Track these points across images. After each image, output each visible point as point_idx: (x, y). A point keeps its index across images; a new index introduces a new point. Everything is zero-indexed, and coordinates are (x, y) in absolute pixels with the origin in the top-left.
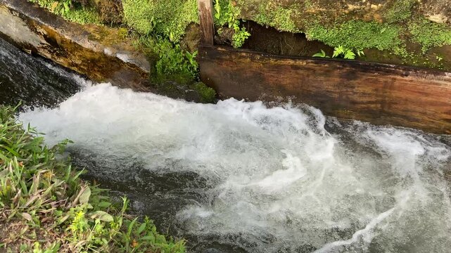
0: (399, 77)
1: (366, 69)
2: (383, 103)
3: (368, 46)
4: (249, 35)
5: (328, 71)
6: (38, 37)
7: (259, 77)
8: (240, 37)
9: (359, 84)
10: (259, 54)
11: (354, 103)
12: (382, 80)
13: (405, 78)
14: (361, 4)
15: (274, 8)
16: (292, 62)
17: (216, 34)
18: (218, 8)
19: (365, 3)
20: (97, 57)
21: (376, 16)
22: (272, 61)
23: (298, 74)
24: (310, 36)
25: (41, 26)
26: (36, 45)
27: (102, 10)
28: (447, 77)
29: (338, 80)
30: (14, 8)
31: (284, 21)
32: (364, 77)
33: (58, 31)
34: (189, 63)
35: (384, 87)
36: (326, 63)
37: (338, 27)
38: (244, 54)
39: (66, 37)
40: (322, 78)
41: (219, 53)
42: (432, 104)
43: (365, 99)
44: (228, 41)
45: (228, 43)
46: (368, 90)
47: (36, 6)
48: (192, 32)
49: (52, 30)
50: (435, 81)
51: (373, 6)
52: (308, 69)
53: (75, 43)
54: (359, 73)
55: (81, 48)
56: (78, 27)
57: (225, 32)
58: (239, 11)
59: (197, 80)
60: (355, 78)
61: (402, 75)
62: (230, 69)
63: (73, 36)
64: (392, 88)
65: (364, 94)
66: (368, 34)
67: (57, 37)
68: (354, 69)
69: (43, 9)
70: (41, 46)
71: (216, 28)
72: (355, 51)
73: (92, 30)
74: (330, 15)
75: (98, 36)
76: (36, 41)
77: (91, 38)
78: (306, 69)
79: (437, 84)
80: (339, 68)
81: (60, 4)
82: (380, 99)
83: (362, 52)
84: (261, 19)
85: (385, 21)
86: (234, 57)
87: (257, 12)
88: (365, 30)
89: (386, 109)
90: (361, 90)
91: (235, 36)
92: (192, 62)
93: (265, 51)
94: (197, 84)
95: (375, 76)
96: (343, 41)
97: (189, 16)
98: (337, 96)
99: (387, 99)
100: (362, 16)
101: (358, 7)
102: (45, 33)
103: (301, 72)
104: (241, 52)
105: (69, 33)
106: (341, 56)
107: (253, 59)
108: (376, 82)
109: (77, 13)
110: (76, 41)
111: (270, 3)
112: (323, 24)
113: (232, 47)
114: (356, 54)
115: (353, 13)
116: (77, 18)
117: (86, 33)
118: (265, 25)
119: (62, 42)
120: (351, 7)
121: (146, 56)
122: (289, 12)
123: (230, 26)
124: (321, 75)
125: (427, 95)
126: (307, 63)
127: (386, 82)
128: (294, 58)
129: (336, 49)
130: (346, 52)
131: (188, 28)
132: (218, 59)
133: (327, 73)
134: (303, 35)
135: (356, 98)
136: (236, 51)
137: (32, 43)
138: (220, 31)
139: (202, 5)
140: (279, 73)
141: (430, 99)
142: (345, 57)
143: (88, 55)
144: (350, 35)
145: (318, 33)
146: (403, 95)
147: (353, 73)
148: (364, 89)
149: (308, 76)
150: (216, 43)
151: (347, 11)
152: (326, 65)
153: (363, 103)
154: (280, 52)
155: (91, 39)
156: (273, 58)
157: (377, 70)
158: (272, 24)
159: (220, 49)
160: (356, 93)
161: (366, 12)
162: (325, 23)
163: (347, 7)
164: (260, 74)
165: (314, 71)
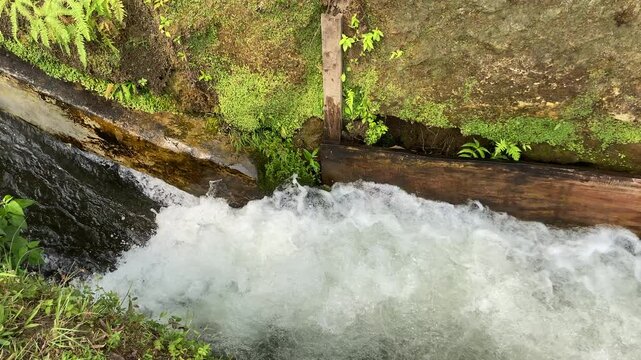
0: (579, 183)
1: (539, 173)
2: (557, 210)
3: (537, 141)
4: (387, 129)
5: (492, 175)
6: (86, 131)
8: (375, 132)
9: (530, 189)
10: (402, 155)
11: (521, 208)
12: (558, 185)
13: (586, 184)
14: (535, 101)
15: (423, 103)
16: (445, 164)
17: (344, 129)
18: (350, 102)
19: (539, 101)
20: (179, 159)
21: (551, 114)
22: (420, 163)
23: (452, 177)
24: (466, 131)
25: (92, 117)
26: (80, 138)
27: (183, 98)
28: (635, 183)
29: (503, 185)
30: (48, 93)
31: (435, 116)
32: (536, 182)
33: (119, 124)
34: (307, 164)
35: (561, 193)
37: (503, 123)
38: (383, 155)
39: (131, 133)
40: (484, 182)
41: (348, 152)
42: (615, 211)
43: (534, 206)
44: (359, 136)
45: (360, 141)
46: (540, 195)
47: (79, 89)
48: (312, 127)
49: (110, 124)
50: (620, 187)
51: (548, 104)
52: (467, 172)
53: (146, 142)
54: (530, 178)
55: (155, 148)
56: (145, 117)
57: (356, 127)
58: (378, 106)
59: (318, 183)
60: (525, 182)
61: (582, 180)
62: (363, 170)
63: (142, 132)
64: (569, 193)
65: (535, 200)
66: (538, 129)
67: (117, 133)
68: (523, 173)
69: (89, 92)
70: (89, 140)
71: (344, 123)
72: (519, 146)
73: (166, 121)
74: (494, 110)
75: (177, 131)
76: (82, 134)
77: (169, 134)
78: (461, 171)
79: (625, 190)
80: (505, 172)
81: (117, 86)
82: (554, 205)
83: (529, 147)
84: (405, 114)
85: (560, 117)
86: (368, 157)
87: (401, 107)
88: (536, 125)
89: (561, 216)
90: (531, 195)
91: (369, 132)
92: (312, 163)
95: (549, 181)
96: (505, 135)
97: (309, 111)
98: (501, 201)
99: (562, 205)
100: (534, 113)
101: (531, 104)
102: (98, 126)
103: (457, 175)
105: (135, 127)
107: (394, 160)
108: (551, 187)
109: (142, 98)
110: (147, 139)
111: (418, 97)
112: (484, 119)
113: (365, 144)
114: (522, 149)
115: (524, 110)
116: (142, 105)
117: (160, 127)
118: (409, 121)
119: (125, 138)
120: (522, 104)
121: (251, 157)
122: (442, 106)
123: (364, 121)
124: (482, 178)
125: (610, 201)
126: (465, 165)
127: (562, 188)
129: (498, 144)
130: (509, 148)
131: (306, 123)
132: (348, 159)
133: (490, 177)
134: (458, 130)
135: (524, 203)
137: (73, 135)
138: (349, 127)
139: (330, 100)
140: (427, 174)
141: (613, 205)
142: (509, 155)
143: (166, 157)
144: (515, 129)
145: (477, 128)
146: (582, 201)
147: (523, 177)
148: (535, 195)
149: (466, 180)
151: (516, 108)
153: (532, 209)
155: (170, 136)
156: (421, 158)
157: (552, 175)
158: (419, 119)
159: (350, 148)
160: (525, 199)
161: (539, 109)
162: (487, 118)
163: (517, 104)
164: (403, 176)
165: (474, 174)
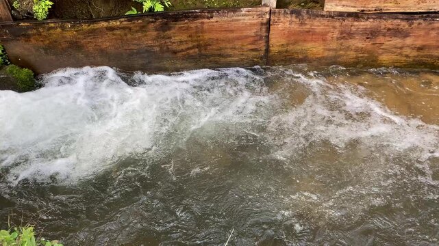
0: (206, 20)
1: (177, 18)
2: (199, 46)
4: (51, 3)
5: (143, 27)
7: (75, 45)
8: (42, 7)
9: (175, 33)
10: (69, 22)
11: (175, 52)
12: (193, 25)
13: (212, 20)
16: (105, 24)
17: (13, 8)
22: (85, 27)
23: (114, 35)
28: (243, 12)
29: (155, 33)
32: (177, 26)
35: (197, 32)
36: (138, 19)
38: (52, 25)
40: (139, 34)
41: (22, 28)
42: (238, 39)
43: (184, 47)
44: (29, 14)
45: (30, 16)
46: (184, 37)
50: (235, 18)
52: (124, 28)
54: (172, 24)
57: (22, 5)
59: (6, 64)
60: (169, 29)
61: (208, 18)
62: (41, 43)
64: (203, 32)
65: (181, 42)
68: (165, 20)
72: (162, 3)
78: (120, 28)
79: (237, 20)
80: (152, 22)
82: (195, 44)
83: (169, 3)
86: (41, 30)
89: (203, 52)
90: (177, 39)
91: (36, 7)
93: (75, 18)
94: (8, 68)
95: (186, 23)
98: (158, 49)
99: (201, 42)
103: (118, 32)
104: (48, 23)
106: (151, 9)
107: (63, 28)
108: (188, 28)
113: (36, 19)
114: (165, 5)
124: (137, 32)
125: (232, 31)
126: (121, 22)
127: (196, 27)
128: (107, 20)
129: (144, 3)
130: (155, 6)
132: (24, 35)
133: (142, 28)
135: (175, 47)
136: (42, 23)
138: (16, 5)
141: (235, 35)
142: (156, 10)
146: (214, 36)
147: (166, 24)
148: (180, 38)
149: (126, 35)
150: (15, 19)
152: (140, 21)
153: (182, 51)
154: (91, 15)
156: (85, 23)
157: (187, 17)
159: (22, 24)
160: (174, 43)
164: (76, 42)
165: (130, 29)
